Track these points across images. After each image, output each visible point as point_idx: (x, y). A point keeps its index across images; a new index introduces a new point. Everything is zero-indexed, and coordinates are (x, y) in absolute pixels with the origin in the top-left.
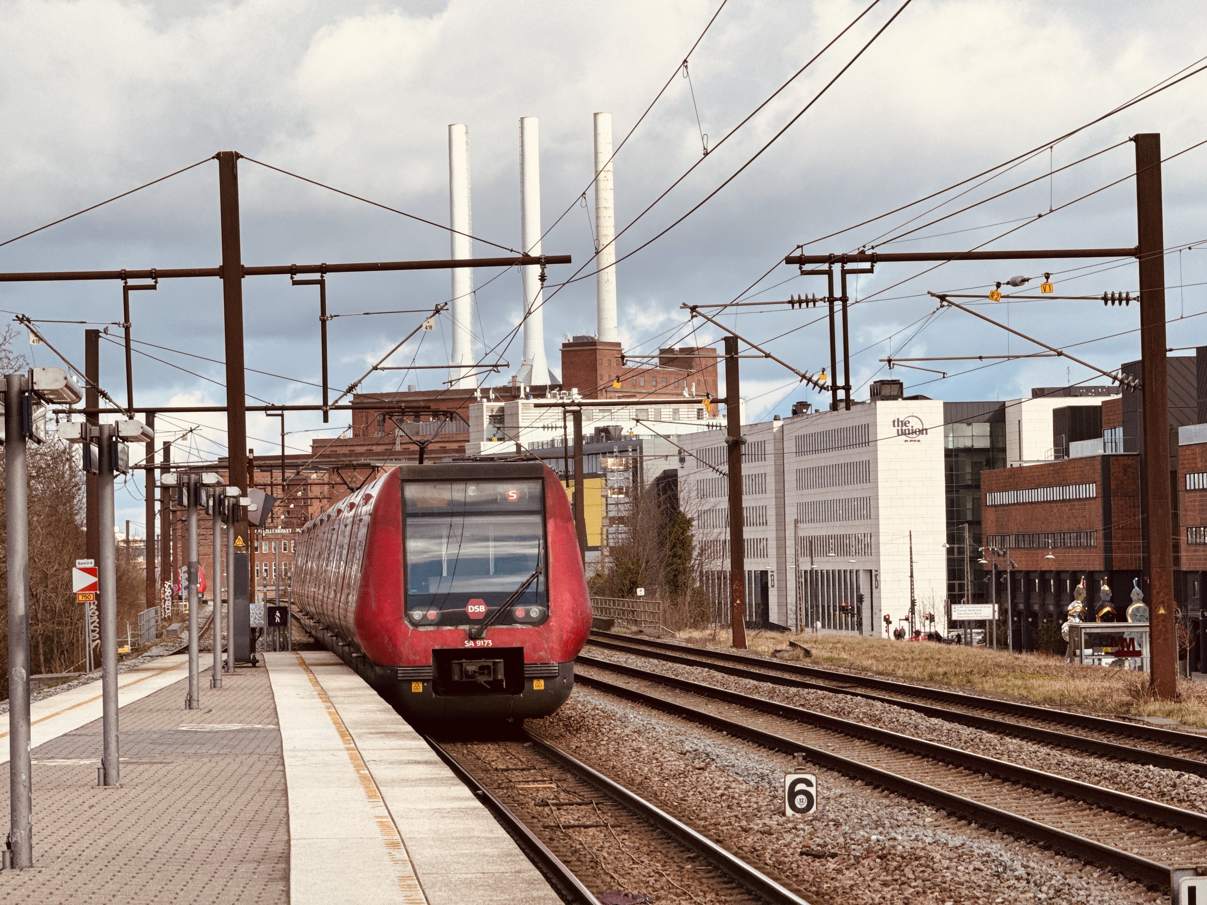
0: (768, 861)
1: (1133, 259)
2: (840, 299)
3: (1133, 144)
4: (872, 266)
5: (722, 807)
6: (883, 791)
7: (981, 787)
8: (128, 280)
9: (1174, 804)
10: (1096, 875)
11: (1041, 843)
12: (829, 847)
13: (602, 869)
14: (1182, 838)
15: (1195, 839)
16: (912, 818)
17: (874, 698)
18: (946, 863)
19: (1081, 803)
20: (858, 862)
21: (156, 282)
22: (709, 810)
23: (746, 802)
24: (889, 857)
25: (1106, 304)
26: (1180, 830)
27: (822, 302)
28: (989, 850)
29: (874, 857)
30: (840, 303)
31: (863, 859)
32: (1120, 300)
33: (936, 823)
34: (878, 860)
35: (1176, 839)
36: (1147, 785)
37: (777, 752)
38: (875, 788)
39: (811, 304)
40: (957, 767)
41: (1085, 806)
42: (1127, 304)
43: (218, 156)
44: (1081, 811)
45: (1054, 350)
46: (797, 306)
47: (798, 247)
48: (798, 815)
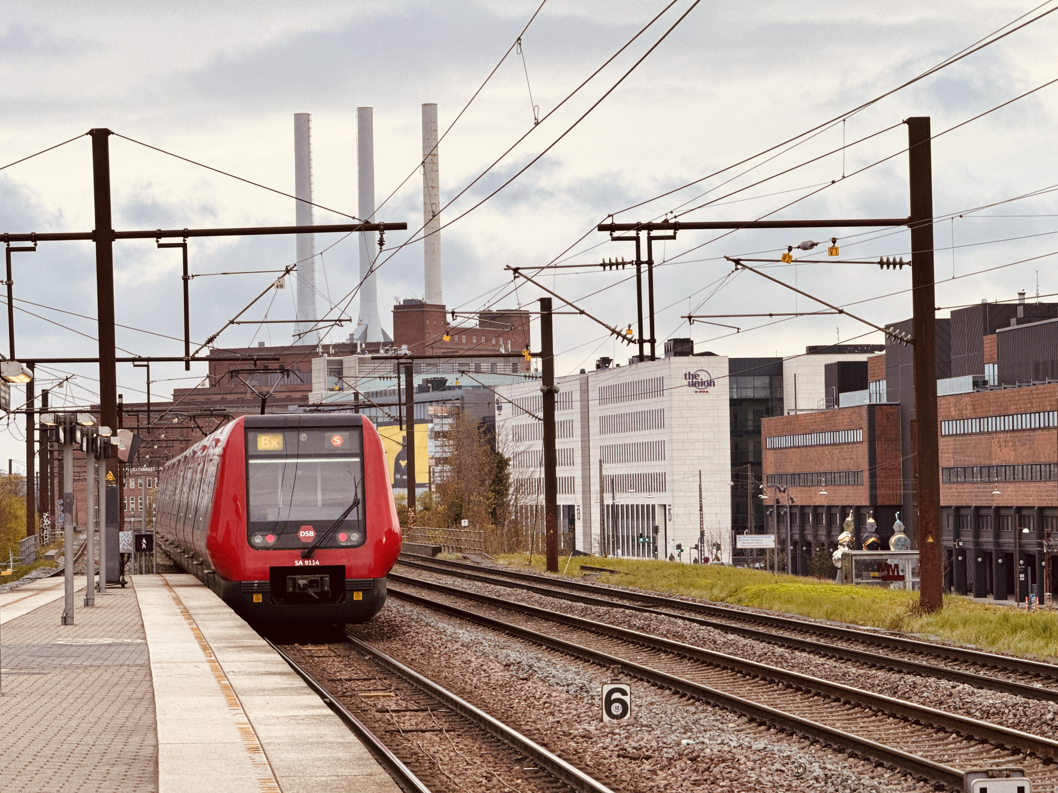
0: (589, 763)
1: (905, 227)
2: (646, 262)
3: (906, 126)
4: (675, 233)
5: (545, 714)
6: (689, 699)
7: (776, 696)
8: (10, 243)
9: (950, 711)
10: (886, 776)
11: (836, 747)
12: (644, 750)
13: (439, 770)
14: (961, 742)
15: (972, 743)
16: (716, 724)
17: (676, 617)
18: (750, 764)
19: (867, 710)
20: (670, 764)
21: (36, 245)
22: (533, 717)
23: (566, 709)
24: (699, 759)
25: (882, 267)
26: (959, 734)
27: (630, 266)
28: (789, 753)
29: (685, 759)
30: (647, 265)
31: (675, 761)
32: (895, 264)
33: (738, 728)
34: (689, 762)
35: (955, 743)
36: (925, 694)
37: (592, 664)
38: (681, 697)
39: (620, 267)
40: (754, 678)
41: (871, 713)
42: (901, 268)
43: (91, 132)
44: (868, 717)
45: (836, 309)
46: (608, 268)
47: (609, 216)
48: (613, 720)
